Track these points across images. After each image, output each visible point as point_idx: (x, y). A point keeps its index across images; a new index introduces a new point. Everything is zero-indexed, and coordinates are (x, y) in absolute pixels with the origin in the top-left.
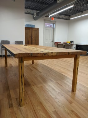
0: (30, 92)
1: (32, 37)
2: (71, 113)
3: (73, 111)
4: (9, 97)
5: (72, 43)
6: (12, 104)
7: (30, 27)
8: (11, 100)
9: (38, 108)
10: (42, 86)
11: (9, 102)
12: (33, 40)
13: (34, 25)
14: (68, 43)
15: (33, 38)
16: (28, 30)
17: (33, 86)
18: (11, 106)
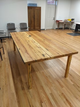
0: (35, 77)
1: (34, 16)
2: (61, 95)
3: (63, 94)
4: (21, 81)
5: (73, 21)
6: (24, 88)
7: (32, 6)
8: (23, 84)
9: (41, 91)
10: (43, 72)
11: (22, 86)
12: (36, 19)
13: (36, 4)
14: (69, 21)
15: (36, 17)
16: (31, 10)
17: (37, 71)
18: (23, 89)
